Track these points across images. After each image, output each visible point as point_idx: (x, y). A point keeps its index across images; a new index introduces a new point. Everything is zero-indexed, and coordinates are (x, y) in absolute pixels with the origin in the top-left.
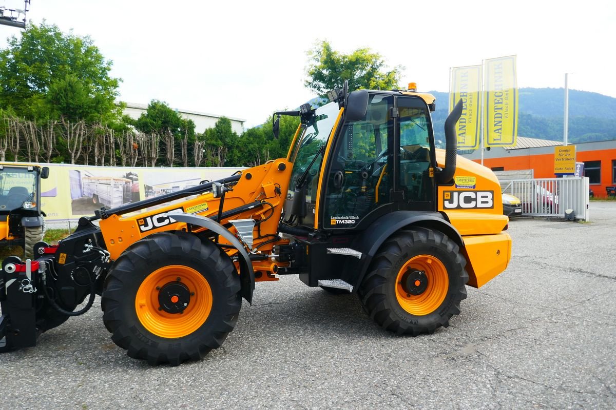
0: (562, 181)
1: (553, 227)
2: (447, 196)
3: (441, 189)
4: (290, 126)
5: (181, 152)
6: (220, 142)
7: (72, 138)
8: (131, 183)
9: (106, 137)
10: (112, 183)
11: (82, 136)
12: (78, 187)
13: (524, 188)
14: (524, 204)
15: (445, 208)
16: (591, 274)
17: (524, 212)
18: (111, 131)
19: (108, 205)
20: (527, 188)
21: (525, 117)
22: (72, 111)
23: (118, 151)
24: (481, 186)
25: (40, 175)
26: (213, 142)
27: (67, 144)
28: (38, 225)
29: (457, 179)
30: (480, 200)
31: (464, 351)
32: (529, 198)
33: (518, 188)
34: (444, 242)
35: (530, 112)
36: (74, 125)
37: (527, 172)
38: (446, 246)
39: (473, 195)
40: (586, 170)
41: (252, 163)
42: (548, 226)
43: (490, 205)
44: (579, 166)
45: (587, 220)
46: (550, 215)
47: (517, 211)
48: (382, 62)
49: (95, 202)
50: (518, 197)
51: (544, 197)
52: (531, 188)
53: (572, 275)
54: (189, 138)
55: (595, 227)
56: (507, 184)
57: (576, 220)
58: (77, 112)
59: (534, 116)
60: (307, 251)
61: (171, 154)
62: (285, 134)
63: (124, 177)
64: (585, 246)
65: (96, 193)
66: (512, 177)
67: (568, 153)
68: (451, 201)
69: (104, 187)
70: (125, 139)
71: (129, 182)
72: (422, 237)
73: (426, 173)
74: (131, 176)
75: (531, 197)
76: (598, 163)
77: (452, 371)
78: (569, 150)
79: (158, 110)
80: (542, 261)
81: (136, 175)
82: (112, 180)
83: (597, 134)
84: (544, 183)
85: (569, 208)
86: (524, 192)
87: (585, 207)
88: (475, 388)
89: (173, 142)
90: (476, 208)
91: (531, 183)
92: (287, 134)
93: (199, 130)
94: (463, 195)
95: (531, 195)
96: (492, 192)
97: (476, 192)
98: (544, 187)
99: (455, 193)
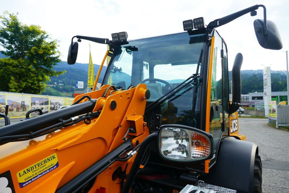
30: (236, 125)
43: (237, 128)
97: (235, 120)
99: (232, 121)
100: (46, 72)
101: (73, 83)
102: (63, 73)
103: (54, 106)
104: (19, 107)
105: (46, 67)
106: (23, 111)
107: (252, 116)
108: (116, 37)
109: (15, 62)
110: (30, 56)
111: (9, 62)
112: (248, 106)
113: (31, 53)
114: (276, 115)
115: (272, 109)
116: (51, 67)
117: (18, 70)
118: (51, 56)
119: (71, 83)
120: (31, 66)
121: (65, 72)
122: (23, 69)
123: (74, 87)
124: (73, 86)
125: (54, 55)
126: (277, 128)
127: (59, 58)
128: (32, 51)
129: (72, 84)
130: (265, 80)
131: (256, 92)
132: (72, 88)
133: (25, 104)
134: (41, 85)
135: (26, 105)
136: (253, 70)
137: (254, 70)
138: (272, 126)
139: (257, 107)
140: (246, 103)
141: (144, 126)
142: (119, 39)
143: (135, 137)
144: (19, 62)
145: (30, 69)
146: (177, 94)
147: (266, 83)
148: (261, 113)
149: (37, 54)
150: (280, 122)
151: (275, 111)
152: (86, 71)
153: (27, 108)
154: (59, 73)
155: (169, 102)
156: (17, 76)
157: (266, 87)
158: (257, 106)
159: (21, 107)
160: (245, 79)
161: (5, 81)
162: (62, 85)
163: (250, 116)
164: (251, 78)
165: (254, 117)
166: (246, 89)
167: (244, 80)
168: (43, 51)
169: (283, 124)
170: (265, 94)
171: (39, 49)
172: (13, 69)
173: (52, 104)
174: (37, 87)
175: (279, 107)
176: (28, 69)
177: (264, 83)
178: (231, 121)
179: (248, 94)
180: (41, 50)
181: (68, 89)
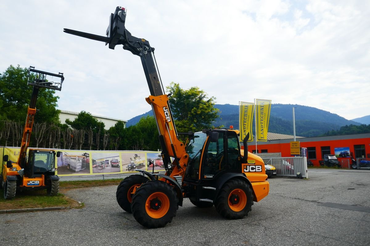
0: (294, 158)
1: (291, 181)
2: (245, 167)
3: (243, 165)
4: (154, 126)
5: (96, 140)
6: (117, 135)
7: (38, 132)
8: (86, 158)
9: (56, 131)
10: (77, 158)
11: (44, 131)
12: (61, 160)
13: (277, 162)
14: (277, 170)
15: (244, 172)
16: (303, 200)
17: (278, 174)
18: (59, 128)
19: (74, 170)
20: (279, 162)
21: (278, 120)
22: (39, 117)
23: (62, 139)
24: (257, 163)
25: (56, 155)
26: (114, 134)
27: (35, 135)
28: (57, 179)
29: (249, 161)
30: (257, 169)
31: (254, 223)
32: (280, 167)
33: (274, 162)
34: (244, 184)
35: (280, 117)
36: (39, 125)
37: (278, 154)
38: (245, 185)
39: (254, 167)
40: (309, 152)
41: (134, 146)
42: (289, 181)
43: (261, 170)
44: (304, 150)
45: (307, 178)
46: (290, 175)
47: (274, 173)
48: (205, 95)
49: (68, 168)
50: (274, 166)
51: (287, 166)
52: (280, 162)
53: (295, 200)
54: (101, 133)
55: (309, 181)
56: (269, 159)
57: (302, 178)
58: (43, 118)
59: (283, 119)
60: (195, 188)
61: (91, 141)
62: (150, 130)
63: (83, 155)
64: (303, 189)
65: (69, 163)
66: (270, 156)
67: (297, 145)
68: (247, 169)
69: (73, 160)
70: (66, 133)
71: (85, 158)
72: (236, 182)
73: (238, 159)
74: (86, 155)
75: (280, 166)
76: (314, 148)
77: (251, 227)
78: (297, 144)
79: (86, 117)
80: (284, 195)
81: (88, 154)
82: (77, 157)
83: (317, 130)
84: (286, 159)
85: (298, 172)
86: (277, 164)
87: (305, 171)
88: (258, 231)
89: (93, 134)
90: (255, 172)
91: (280, 159)
92: (152, 130)
93: (107, 128)
94: (251, 167)
95: (280, 165)
96: (261, 166)
97: (255, 166)
98: (286, 161)
99: (248, 166)
105: (205, 124)
113: (191, 114)
116: (209, 123)
145: (191, 127)
149: (197, 114)
168: (200, 111)
171: (198, 109)
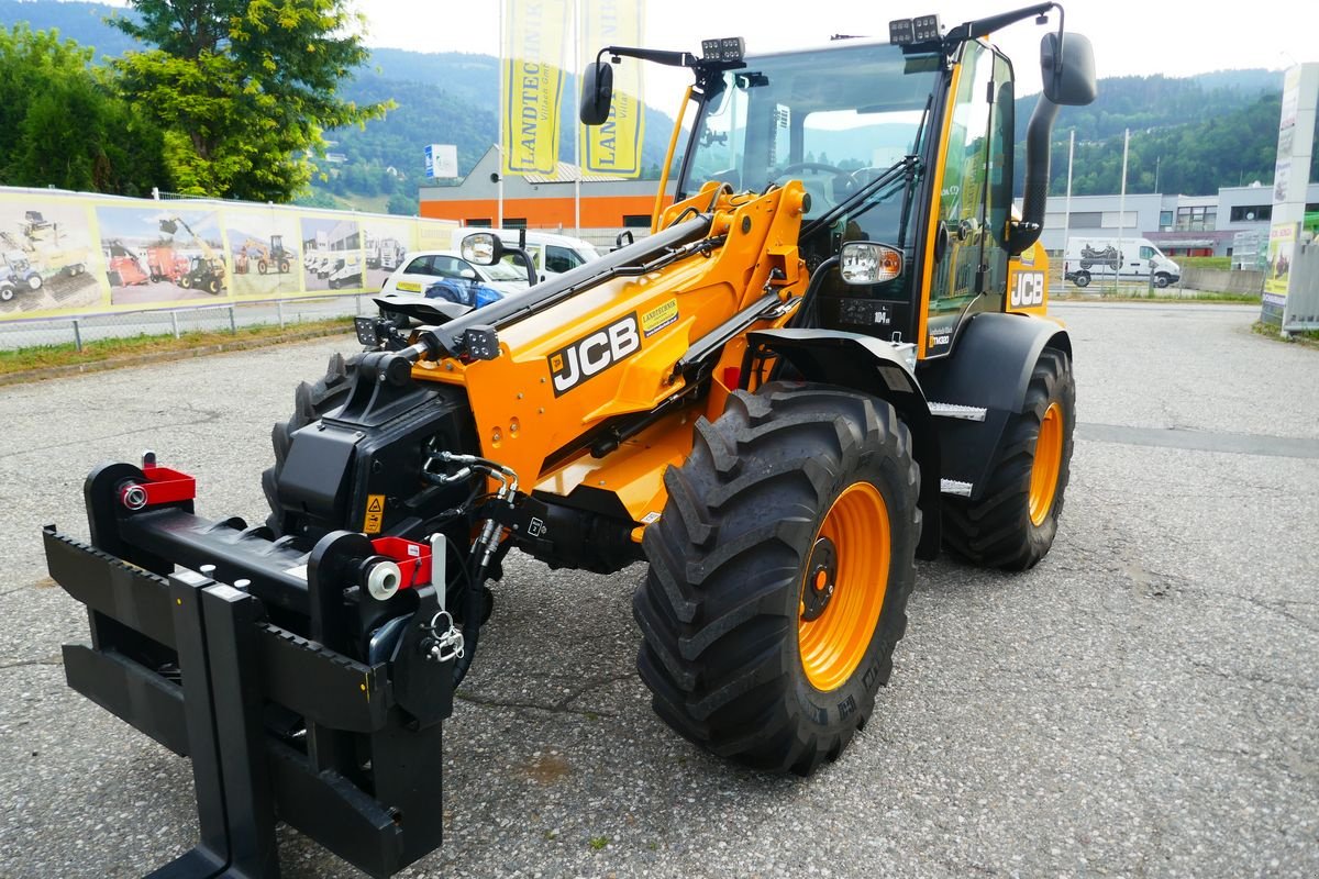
2: (1014, 282)
3: (1011, 266)
15: (1011, 305)
30: (1035, 288)
39: (1031, 280)
68: (1017, 292)
73: (1003, 232)
90: (1031, 305)
94: (1025, 280)
99: (1020, 275)
100: (315, 110)
101: (388, 149)
102: (384, 109)
103: (380, 255)
104: (266, 257)
106: (281, 272)
107: (1207, 294)
108: (714, 50)
109: (189, 69)
110: (245, 39)
111: (165, 71)
112: (1206, 252)
114: (1286, 284)
115: (1278, 260)
116: (328, 85)
117: (203, 105)
118: (328, 36)
119: (379, 148)
120: (253, 86)
121: (390, 106)
122: (223, 99)
123: (395, 173)
124: (388, 166)
125: (341, 30)
126: (1283, 340)
127: (359, 44)
128: (251, 17)
129: (385, 156)
130: (1287, 127)
131: (1257, 184)
132: (386, 176)
133: (284, 245)
134: (289, 165)
135: (286, 250)
136: (1263, 72)
137: (1271, 70)
138: (1267, 330)
139: (1244, 257)
140: (1197, 238)
141: (800, 267)
142: (722, 54)
143: (783, 286)
144: (205, 72)
145: (252, 97)
146: (870, 201)
147: (1291, 143)
148: (1249, 282)
149: (275, 29)
150: (1299, 314)
151: (1287, 267)
152: (444, 91)
153: (290, 261)
154: (366, 114)
155: (849, 220)
156: (203, 129)
157: (1289, 160)
158: (1244, 248)
159: (272, 257)
160: (1218, 116)
161: (144, 151)
162: (337, 160)
163: (1196, 293)
164: (1250, 110)
165: (1213, 299)
166: (1214, 169)
167: (1212, 122)
168: (297, 16)
169: (1311, 319)
170: (1280, 195)
172: (183, 99)
173: (371, 247)
174: (275, 174)
175: (1303, 251)
176: (243, 96)
177: (1280, 142)
178: (1015, 275)
179: (1215, 193)
180: (289, 12)
181: (365, 180)
